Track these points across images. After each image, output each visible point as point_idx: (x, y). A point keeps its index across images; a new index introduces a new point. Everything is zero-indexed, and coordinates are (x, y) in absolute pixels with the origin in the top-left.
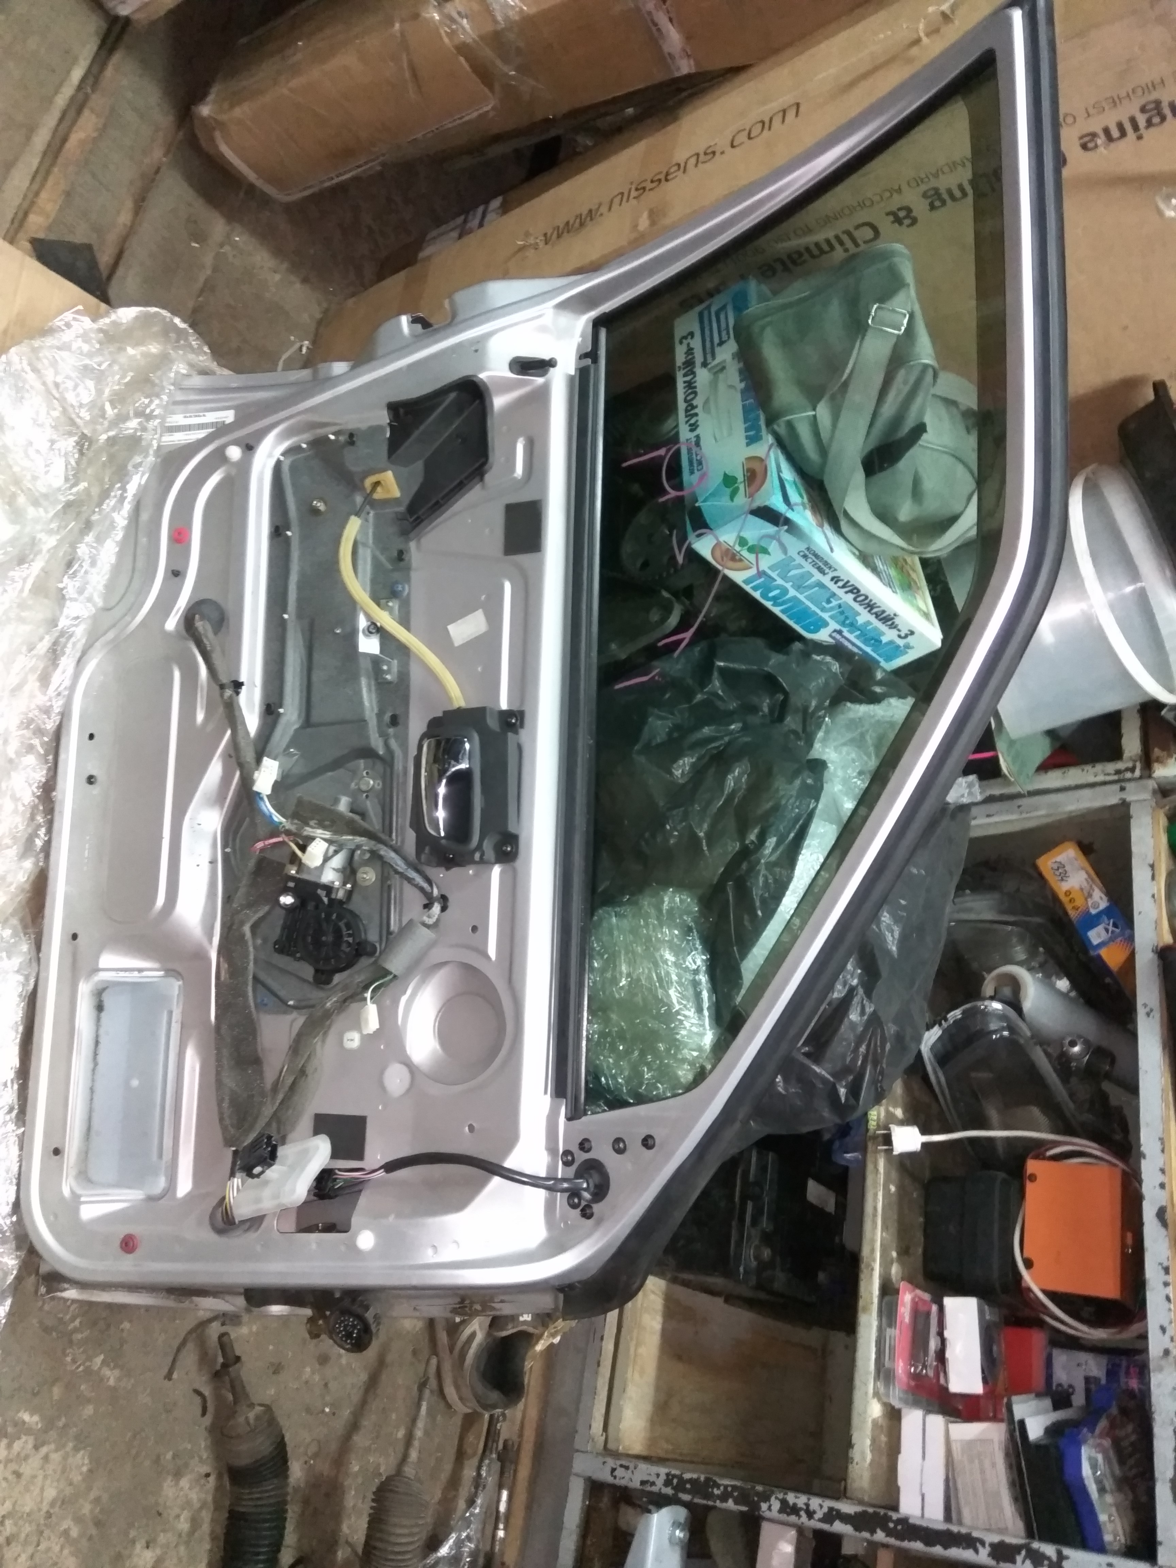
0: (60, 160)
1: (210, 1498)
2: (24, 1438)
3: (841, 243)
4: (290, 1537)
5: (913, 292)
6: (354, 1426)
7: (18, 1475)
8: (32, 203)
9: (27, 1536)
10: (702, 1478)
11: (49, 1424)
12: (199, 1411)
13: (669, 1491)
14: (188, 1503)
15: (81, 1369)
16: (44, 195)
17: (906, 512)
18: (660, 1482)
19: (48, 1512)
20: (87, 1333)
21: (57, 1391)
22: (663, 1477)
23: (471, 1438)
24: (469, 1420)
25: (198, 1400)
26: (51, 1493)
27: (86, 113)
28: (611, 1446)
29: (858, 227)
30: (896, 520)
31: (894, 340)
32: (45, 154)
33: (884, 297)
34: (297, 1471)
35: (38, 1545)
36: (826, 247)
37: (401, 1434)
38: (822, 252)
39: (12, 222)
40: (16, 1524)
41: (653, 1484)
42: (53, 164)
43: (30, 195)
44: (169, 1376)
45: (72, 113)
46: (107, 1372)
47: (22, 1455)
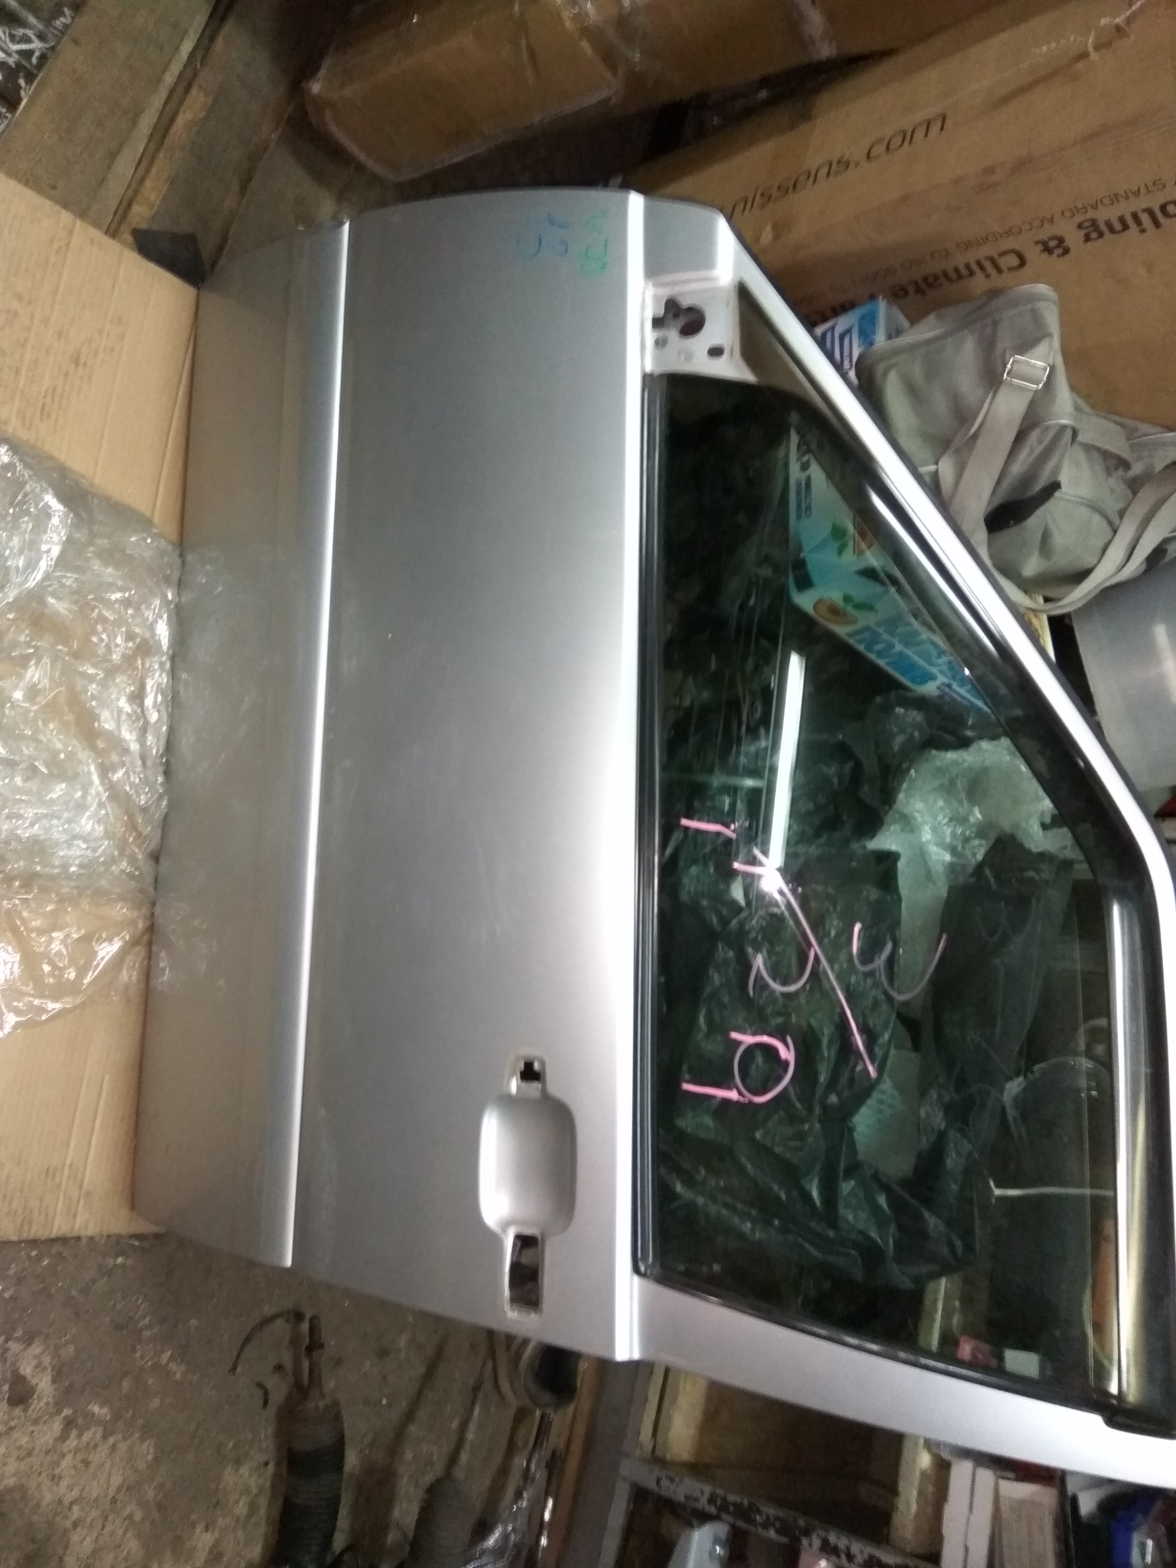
0: (168, 141)
1: (268, 1485)
2: (93, 1430)
3: (982, 268)
4: (343, 1521)
5: (1056, 343)
6: (409, 1417)
7: (87, 1463)
8: (136, 192)
9: (93, 1520)
10: (746, 1502)
11: (117, 1416)
12: (261, 1403)
13: (712, 1510)
14: (247, 1490)
15: (149, 1364)
16: (148, 183)
17: (1032, 567)
18: (704, 1500)
19: (113, 1497)
20: (156, 1330)
21: (126, 1385)
22: (707, 1495)
23: (522, 1431)
24: (522, 1414)
25: (260, 1393)
26: (117, 1480)
27: (194, 91)
28: (658, 1453)
29: (1003, 254)
30: (1019, 575)
31: (1031, 394)
32: (151, 136)
33: (1025, 346)
34: (352, 1460)
35: (103, 1527)
36: (964, 272)
37: (455, 1424)
38: (960, 277)
39: (115, 213)
40: (82, 1509)
41: (697, 1500)
42: (158, 149)
43: (134, 185)
44: (234, 1369)
45: (180, 90)
46: (173, 1366)
47: (92, 1443)
